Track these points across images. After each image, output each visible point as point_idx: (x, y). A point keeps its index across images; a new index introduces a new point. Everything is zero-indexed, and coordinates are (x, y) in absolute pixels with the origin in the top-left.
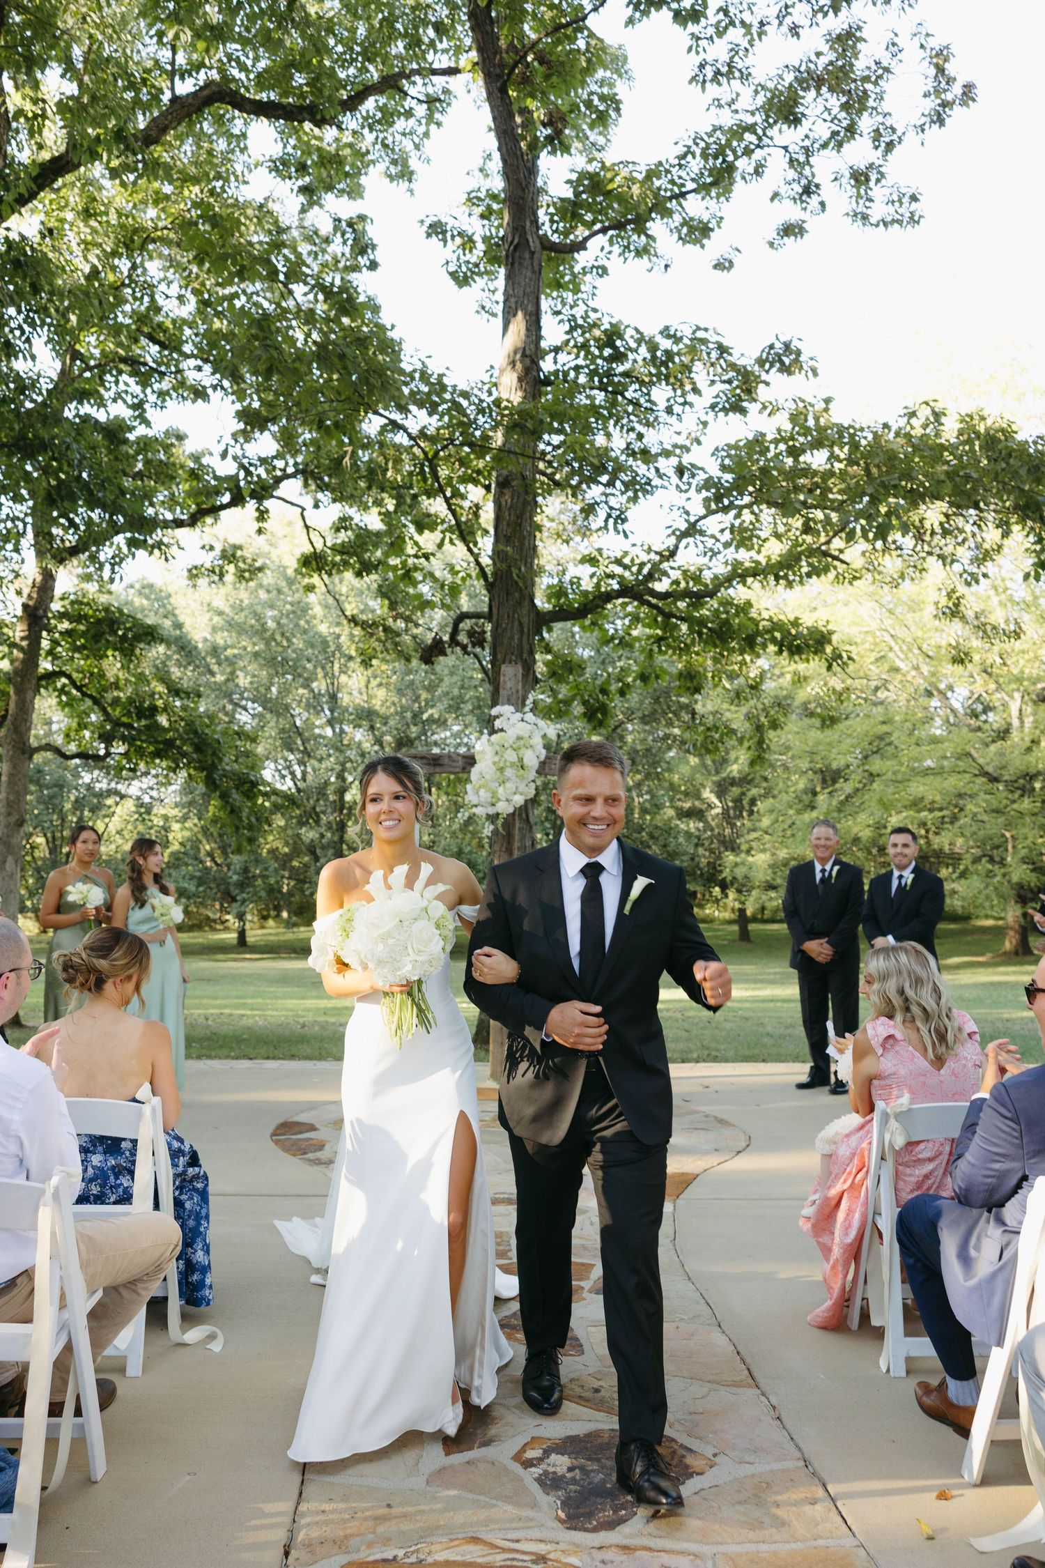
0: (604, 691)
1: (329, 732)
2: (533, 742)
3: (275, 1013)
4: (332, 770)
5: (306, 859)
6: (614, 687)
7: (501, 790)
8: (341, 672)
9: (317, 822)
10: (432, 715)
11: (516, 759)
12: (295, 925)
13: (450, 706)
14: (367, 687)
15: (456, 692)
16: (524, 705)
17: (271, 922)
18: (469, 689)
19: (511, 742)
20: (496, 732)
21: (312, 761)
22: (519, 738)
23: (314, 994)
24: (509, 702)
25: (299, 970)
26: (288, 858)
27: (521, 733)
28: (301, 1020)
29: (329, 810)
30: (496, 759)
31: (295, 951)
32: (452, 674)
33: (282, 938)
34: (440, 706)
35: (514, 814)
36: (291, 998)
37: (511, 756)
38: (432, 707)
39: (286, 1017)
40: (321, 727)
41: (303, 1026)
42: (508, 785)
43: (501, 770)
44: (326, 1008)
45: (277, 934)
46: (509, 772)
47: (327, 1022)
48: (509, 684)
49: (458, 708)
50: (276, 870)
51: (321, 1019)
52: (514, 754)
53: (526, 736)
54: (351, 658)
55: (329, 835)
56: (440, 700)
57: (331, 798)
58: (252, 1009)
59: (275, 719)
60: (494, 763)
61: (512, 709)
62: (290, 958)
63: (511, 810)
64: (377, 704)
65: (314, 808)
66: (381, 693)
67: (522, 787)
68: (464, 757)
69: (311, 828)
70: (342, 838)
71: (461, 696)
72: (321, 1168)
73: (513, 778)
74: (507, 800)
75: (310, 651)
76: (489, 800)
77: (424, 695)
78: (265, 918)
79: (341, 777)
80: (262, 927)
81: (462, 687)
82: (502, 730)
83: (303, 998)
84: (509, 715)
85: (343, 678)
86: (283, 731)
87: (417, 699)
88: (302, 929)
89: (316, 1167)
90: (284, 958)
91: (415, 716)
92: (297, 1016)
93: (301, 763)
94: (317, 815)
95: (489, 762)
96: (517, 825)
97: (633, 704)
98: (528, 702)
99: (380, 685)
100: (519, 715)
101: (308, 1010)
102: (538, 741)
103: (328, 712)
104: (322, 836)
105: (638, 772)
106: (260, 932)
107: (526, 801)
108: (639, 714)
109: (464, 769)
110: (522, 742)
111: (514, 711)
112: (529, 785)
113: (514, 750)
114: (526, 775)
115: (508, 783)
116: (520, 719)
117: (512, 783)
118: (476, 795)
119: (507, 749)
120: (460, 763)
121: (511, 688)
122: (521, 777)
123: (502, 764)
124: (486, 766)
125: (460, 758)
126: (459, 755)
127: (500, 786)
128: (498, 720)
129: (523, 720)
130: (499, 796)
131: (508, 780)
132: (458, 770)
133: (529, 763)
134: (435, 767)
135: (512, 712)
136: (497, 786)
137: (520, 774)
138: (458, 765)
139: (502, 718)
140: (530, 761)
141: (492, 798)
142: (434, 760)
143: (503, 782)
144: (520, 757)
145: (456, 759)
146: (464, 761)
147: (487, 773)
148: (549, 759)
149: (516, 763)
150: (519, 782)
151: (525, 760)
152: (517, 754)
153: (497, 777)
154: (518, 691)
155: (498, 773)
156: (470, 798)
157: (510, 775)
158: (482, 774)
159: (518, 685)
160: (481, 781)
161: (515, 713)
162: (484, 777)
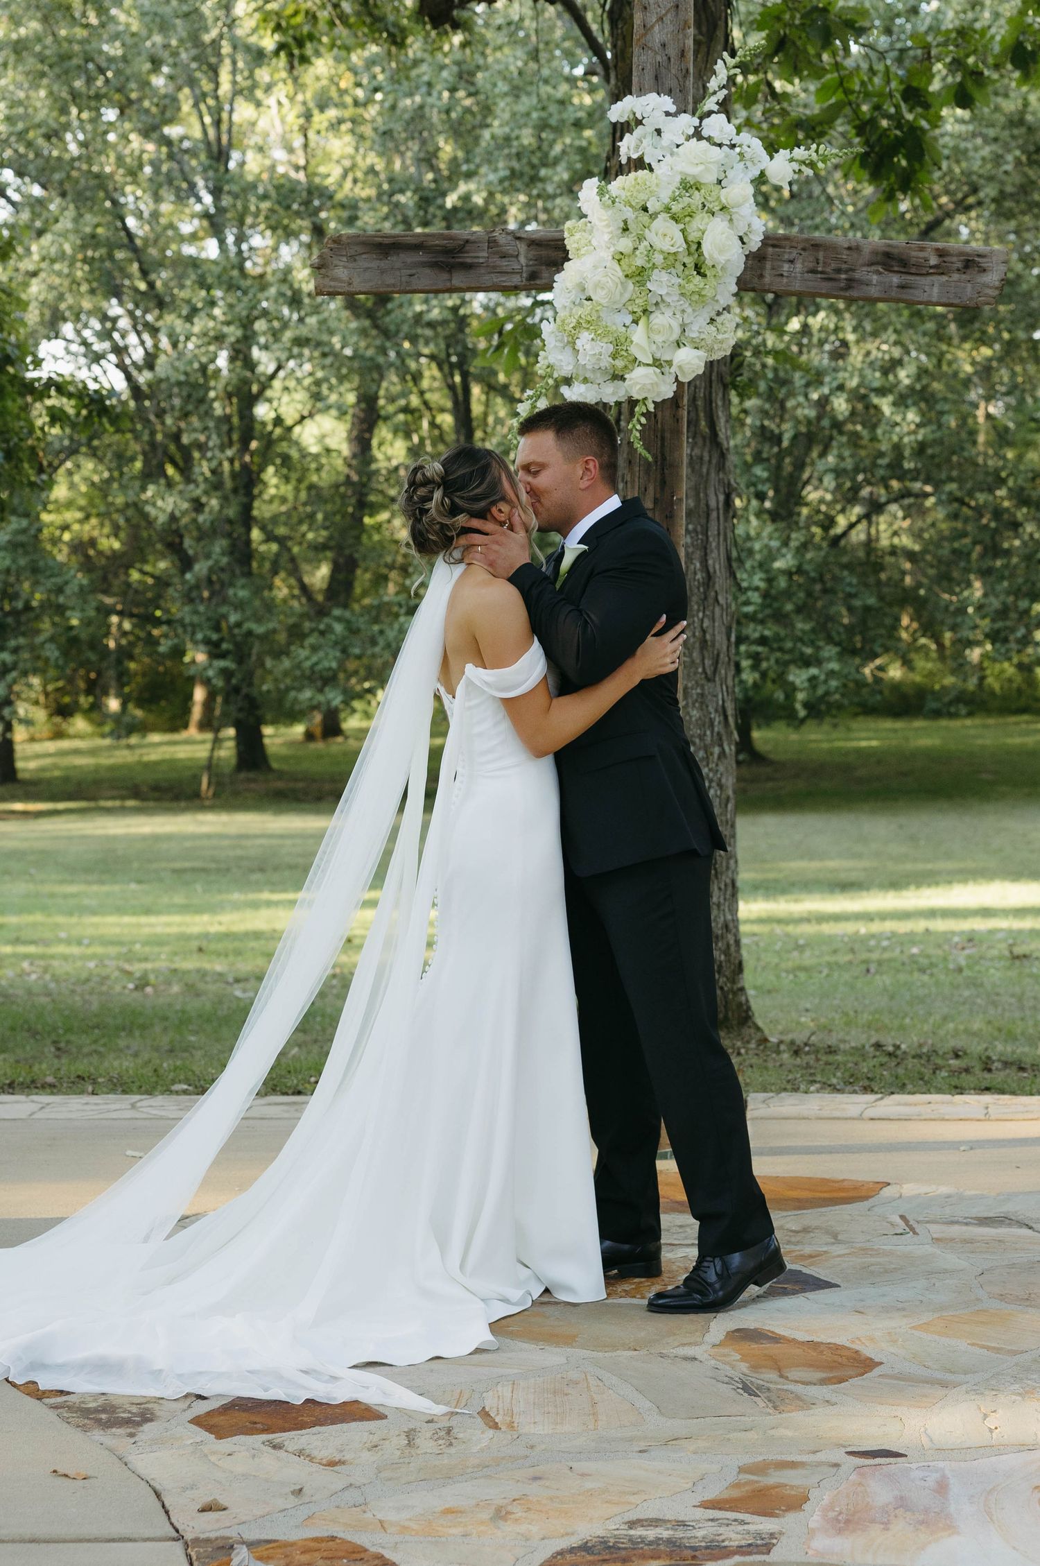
0: (915, 95)
1: (211, 249)
3: (75, 950)
4: (219, 339)
5: (162, 565)
6: (940, 79)
7: (638, 334)
8: (237, 92)
9: (186, 470)
10: (466, 198)
11: (680, 245)
12: (141, 728)
13: (514, 174)
14: (304, 131)
15: (527, 138)
16: (703, 93)
17: (80, 724)
18: (558, 130)
19: (665, 196)
20: (621, 170)
21: (170, 318)
22: (689, 186)
23: (179, 899)
24: (659, 86)
25: (144, 838)
26: (120, 562)
27: (694, 171)
28: (137, 968)
29: (214, 441)
30: (625, 244)
31: (136, 793)
32: (516, 92)
33: (105, 761)
34: (490, 176)
35: (675, 401)
36: (120, 910)
37: (665, 235)
38: (469, 175)
39: (101, 959)
40: (194, 237)
41: (142, 984)
42: (659, 319)
43: (640, 276)
44: (206, 936)
45: (93, 752)
46: (661, 283)
47: (203, 974)
48: (658, 35)
49: (534, 179)
50: (83, 592)
51: (190, 964)
52: (674, 230)
53: (710, 178)
54: (258, 56)
55: (214, 502)
56: (489, 159)
57: (218, 410)
58: (17, 941)
59: (71, 212)
60: (620, 257)
61: (667, 103)
62: (123, 811)
63: (668, 391)
64: (331, 174)
65: (176, 437)
66: (340, 145)
67: (698, 326)
68: (534, 243)
69: (170, 484)
70: (247, 509)
71: (541, 148)
72: (116, 1438)
73: (673, 299)
74: (657, 363)
75: (158, 39)
76: (606, 362)
77: (447, 149)
78: (63, 711)
79: (241, 355)
80: (59, 735)
81: (543, 126)
82: (640, 164)
83: (148, 911)
84: (658, 120)
85: (243, 112)
86: (91, 240)
87: (428, 159)
88: (155, 738)
89: (98, 1435)
90: (109, 811)
91: (425, 200)
92: (130, 957)
93: (140, 326)
94: (186, 452)
95: (606, 255)
96: (686, 450)
97: (976, 165)
98: (713, 84)
99: (335, 126)
100: (687, 122)
101: (159, 941)
102: (740, 191)
103: (208, 199)
104: (198, 506)
105: (984, 340)
106: (51, 746)
107: (710, 365)
108: (988, 191)
109: (533, 276)
110: (697, 198)
111: (673, 109)
112: (719, 319)
113: (675, 218)
114: (708, 292)
115: (657, 314)
116: (691, 131)
117: (669, 313)
118: (569, 350)
119: (654, 216)
120: (522, 260)
121: (664, 45)
122: (696, 297)
123: (639, 261)
124: (595, 267)
125: (522, 248)
126: (519, 238)
127: (636, 322)
128: (627, 136)
129: (698, 134)
130: (634, 350)
131: (657, 304)
132: (516, 280)
133: (716, 255)
134: (450, 272)
135: (668, 114)
136: (628, 323)
137: (691, 287)
138: (517, 267)
139: (639, 131)
140: (721, 252)
141: (614, 356)
142: (447, 251)
143: (645, 311)
144: (690, 238)
145: (510, 250)
146: (532, 253)
147: (598, 285)
148: (774, 246)
149: (680, 257)
150: (689, 310)
151: (705, 248)
152: (683, 231)
153: (627, 296)
154: (683, 54)
155: (630, 285)
156: (551, 360)
157: (663, 292)
158: (584, 290)
159: (685, 36)
160: (580, 311)
161: (675, 115)
162: (589, 299)
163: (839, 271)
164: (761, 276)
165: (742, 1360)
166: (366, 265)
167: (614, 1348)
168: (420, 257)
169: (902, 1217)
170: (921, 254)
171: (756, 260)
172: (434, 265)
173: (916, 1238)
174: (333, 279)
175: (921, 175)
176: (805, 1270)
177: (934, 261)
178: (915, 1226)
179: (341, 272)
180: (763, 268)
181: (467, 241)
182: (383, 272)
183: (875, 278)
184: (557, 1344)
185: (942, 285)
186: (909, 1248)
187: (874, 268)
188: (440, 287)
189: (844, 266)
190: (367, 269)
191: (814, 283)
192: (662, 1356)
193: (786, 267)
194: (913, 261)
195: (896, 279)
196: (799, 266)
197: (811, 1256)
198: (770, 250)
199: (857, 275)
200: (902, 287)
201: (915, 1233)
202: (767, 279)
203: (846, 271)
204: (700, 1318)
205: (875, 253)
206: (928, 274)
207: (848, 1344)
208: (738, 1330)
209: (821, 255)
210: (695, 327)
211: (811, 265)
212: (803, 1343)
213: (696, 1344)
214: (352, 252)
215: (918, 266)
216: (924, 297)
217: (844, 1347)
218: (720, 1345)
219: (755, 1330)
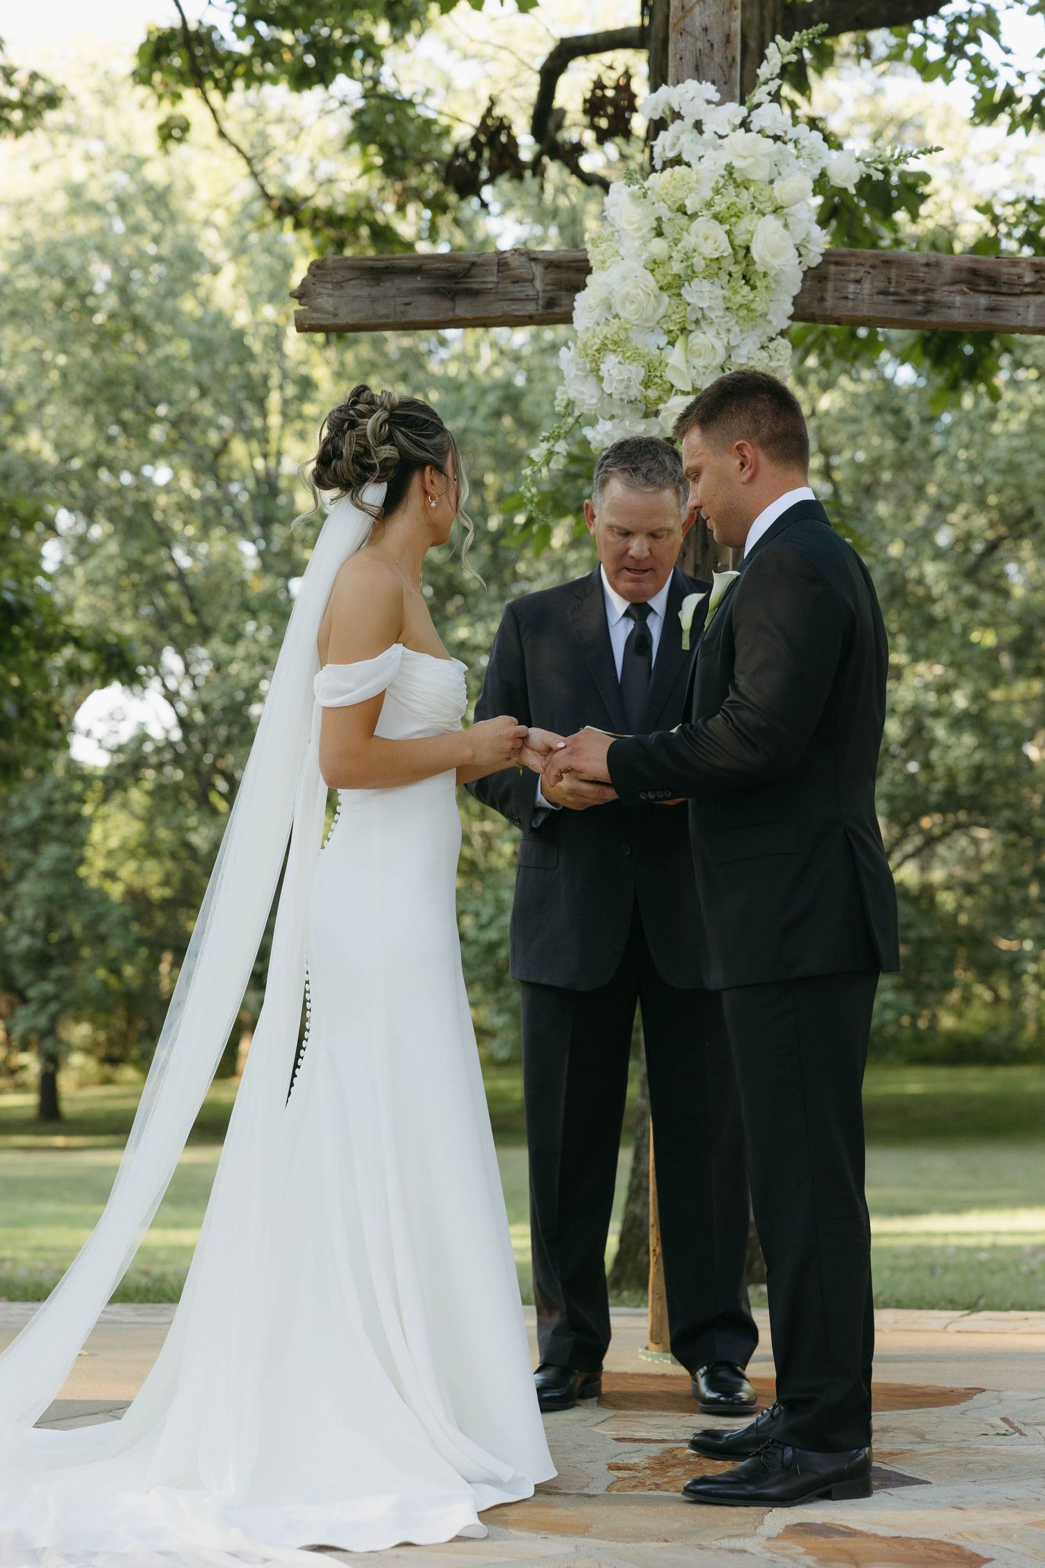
2: (782, 191)
7: (676, 358)
11: (726, 250)
16: (754, 80)
19: (708, 194)
20: (656, 167)
24: (699, 73)
30: (659, 247)
37: (708, 238)
42: (700, 338)
43: (673, 287)
46: (702, 294)
48: (699, 18)
52: (719, 231)
53: (761, 176)
60: (654, 265)
61: (709, 90)
67: (747, 349)
68: (551, 264)
73: (717, 314)
76: (636, 391)
82: (677, 161)
84: (700, 110)
95: (635, 266)
98: (764, 71)
100: (735, 111)
106: (99, 1091)
109: (551, 303)
110: (745, 198)
111: (716, 97)
112: (772, 345)
113: (717, 218)
114: (759, 306)
115: (698, 333)
116: (738, 121)
117: (711, 333)
118: (592, 380)
119: (693, 217)
120: (538, 284)
121: (706, 30)
122: (743, 312)
123: (677, 267)
124: (624, 279)
125: (538, 270)
126: (534, 260)
127: (672, 343)
128: (662, 133)
129: (745, 125)
130: (670, 376)
131: (697, 322)
132: (531, 308)
133: (768, 258)
134: (452, 299)
135: (709, 102)
136: (662, 344)
137: (738, 299)
138: (531, 293)
139: (675, 127)
140: (774, 256)
141: (646, 384)
142: (452, 276)
143: (683, 330)
144: (737, 242)
145: (524, 273)
146: (550, 277)
147: (627, 299)
148: (837, 263)
149: (725, 264)
150: (736, 329)
151: (755, 253)
152: (729, 233)
153: (661, 312)
154: (728, 39)
155: (665, 298)
156: (572, 394)
157: (704, 305)
158: (610, 308)
159: (731, 19)
160: (605, 331)
161: (719, 104)
162: (616, 316)
163: (914, 291)
164: (822, 299)
165: (806, 1553)
166: (356, 293)
167: (638, 1537)
168: (418, 282)
169: (1004, 1420)
170: (1014, 270)
171: (815, 277)
172: (435, 292)
173: (1023, 1439)
174: (316, 310)
175: (988, 362)
176: (884, 1467)
177: (1029, 278)
178: (1022, 1427)
179: (325, 302)
180: (824, 290)
181: (474, 264)
182: (374, 300)
183: (958, 299)
184: (565, 1534)
185: (1039, 306)
186: (1015, 1448)
187: (956, 288)
188: (441, 316)
189: (921, 286)
190: (355, 297)
191: (886, 307)
192: (701, 1548)
193: (852, 288)
194: (1004, 278)
195: (983, 301)
196: (867, 286)
197: (892, 1454)
198: (833, 268)
199: (936, 296)
200: (991, 309)
201: (1022, 1434)
202: (829, 303)
203: (925, 291)
204: (751, 1512)
205: (958, 269)
206: (1023, 294)
207: (946, 1540)
208: (799, 1525)
209: (893, 273)
210: (743, 352)
211: (881, 285)
212: (882, 1538)
213: (745, 1536)
214: (339, 278)
215: (1010, 284)
216: (1016, 321)
217: (940, 1542)
218: (779, 1537)
219: (824, 1525)
